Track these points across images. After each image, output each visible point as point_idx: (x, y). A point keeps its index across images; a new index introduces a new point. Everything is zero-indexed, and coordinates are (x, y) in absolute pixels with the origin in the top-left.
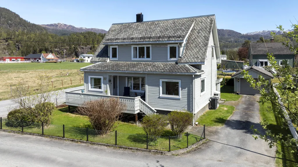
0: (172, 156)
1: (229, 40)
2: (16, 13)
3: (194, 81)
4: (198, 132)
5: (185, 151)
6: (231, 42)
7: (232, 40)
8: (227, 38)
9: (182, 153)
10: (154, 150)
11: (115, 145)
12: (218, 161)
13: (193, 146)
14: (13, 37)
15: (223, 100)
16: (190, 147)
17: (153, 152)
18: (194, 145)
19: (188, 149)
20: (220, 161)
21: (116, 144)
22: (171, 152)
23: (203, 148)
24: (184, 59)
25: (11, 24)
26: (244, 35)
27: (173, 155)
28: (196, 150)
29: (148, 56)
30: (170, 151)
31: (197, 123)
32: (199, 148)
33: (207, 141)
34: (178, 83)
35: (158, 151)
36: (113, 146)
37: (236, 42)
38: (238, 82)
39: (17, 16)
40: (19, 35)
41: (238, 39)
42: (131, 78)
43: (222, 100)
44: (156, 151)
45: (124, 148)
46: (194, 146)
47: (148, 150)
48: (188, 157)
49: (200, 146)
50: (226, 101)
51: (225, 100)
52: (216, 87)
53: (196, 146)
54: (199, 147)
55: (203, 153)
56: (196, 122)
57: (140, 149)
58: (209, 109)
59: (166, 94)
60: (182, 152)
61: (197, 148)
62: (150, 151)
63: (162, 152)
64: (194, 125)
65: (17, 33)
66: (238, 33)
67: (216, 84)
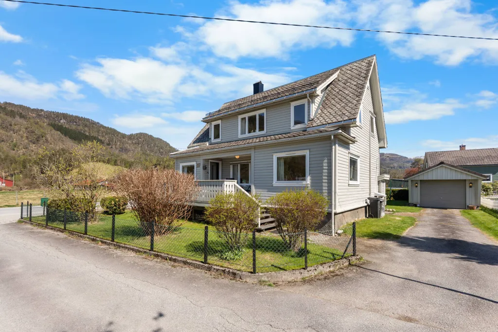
0: (258, 287)
1: (392, 166)
2: (167, 142)
3: (334, 147)
4: (341, 245)
5: (298, 276)
6: (394, 168)
7: (396, 165)
8: (388, 163)
9: (289, 282)
10: (218, 268)
11: (150, 250)
12: (399, 319)
13: (321, 268)
14: (161, 163)
15: (391, 210)
16: (313, 268)
17: (215, 271)
18: (326, 266)
19: (306, 274)
20: (409, 320)
21: (152, 249)
22: (257, 274)
23: (350, 275)
24: (319, 121)
25: (162, 152)
26: (411, 159)
27: (261, 282)
28: (329, 279)
29: (261, 129)
30: (254, 272)
31: (340, 232)
32: (339, 274)
33: (361, 263)
34: (304, 157)
35: (227, 270)
36: (145, 252)
37: (400, 167)
38: (417, 187)
39: (168, 144)
40: (166, 161)
41: (403, 165)
42: (238, 165)
43: (389, 211)
44: (224, 269)
45: (163, 258)
46: (326, 269)
47: (207, 265)
48: (303, 293)
49: (342, 270)
50: (396, 212)
51: (394, 210)
52: (379, 188)
53: (332, 269)
54: (338, 272)
55: (348, 286)
56: (339, 229)
57: (191, 261)
58: (366, 217)
59: (285, 180)
60: (290, 279)
61: (332, 274)
62: (209, 269)
63: (234, 274)
64: (334, 235)
65: (165, 159)
66: (403, 157)
67: (379, 182)
